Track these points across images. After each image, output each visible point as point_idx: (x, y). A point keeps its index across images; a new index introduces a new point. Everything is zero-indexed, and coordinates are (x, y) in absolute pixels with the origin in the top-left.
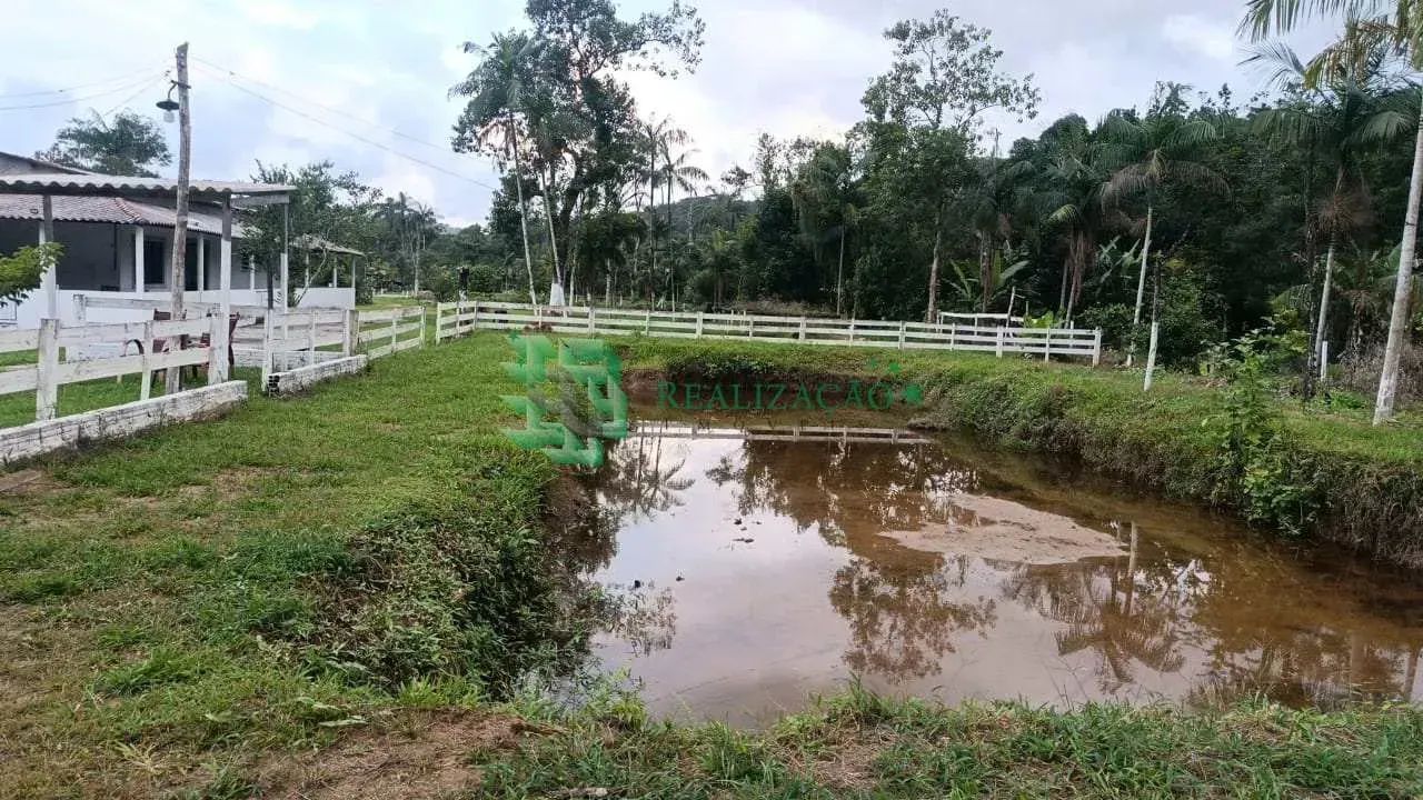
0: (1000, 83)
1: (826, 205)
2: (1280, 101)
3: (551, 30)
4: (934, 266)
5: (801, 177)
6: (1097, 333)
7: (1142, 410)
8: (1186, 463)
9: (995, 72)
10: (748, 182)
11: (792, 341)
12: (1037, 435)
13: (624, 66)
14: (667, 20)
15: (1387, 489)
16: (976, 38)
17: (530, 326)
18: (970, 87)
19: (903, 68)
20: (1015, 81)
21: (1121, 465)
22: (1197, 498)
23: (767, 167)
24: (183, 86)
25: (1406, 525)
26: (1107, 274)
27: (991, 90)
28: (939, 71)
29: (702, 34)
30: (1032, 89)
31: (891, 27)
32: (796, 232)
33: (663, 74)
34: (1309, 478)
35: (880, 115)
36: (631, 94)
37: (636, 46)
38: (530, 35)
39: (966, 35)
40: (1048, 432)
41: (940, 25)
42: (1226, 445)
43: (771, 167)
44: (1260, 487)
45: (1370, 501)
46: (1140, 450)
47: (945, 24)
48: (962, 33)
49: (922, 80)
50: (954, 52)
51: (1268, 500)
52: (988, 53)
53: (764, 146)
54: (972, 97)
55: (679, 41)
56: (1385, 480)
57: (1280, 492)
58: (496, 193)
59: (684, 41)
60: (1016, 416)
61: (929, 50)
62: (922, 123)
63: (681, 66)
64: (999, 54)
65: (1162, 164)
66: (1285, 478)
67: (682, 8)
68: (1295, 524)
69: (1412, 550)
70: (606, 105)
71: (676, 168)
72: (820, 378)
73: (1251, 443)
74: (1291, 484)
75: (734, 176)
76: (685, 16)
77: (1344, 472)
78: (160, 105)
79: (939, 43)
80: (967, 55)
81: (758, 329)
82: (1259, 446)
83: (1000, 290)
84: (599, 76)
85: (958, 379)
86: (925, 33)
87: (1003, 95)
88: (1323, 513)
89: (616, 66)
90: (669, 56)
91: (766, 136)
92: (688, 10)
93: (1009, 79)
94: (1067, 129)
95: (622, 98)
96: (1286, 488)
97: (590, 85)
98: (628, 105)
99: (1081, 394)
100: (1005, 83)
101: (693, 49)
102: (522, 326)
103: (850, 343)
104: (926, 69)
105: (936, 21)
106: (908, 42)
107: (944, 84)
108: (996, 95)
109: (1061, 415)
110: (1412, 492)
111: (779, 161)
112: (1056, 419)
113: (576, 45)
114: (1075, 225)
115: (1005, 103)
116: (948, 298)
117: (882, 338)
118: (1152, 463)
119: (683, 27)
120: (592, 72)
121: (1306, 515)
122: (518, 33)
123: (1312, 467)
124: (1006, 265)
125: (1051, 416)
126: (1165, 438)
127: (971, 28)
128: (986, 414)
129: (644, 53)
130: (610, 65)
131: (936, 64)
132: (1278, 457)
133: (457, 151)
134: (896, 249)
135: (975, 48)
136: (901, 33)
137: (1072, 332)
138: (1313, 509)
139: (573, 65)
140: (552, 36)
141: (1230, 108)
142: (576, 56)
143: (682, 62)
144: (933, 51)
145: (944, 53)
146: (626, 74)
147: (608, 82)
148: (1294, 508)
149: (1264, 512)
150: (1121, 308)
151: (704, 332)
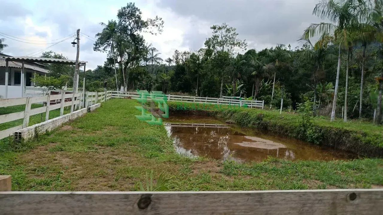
0: (238, 42)
1: (193, 69)
2: (302, 49)
3: (123, 21)
4: (222, 85)
5: (186, 61)
6: (263, 102)
7: (281, 118)
8: (293, 130)
9: (237, 38)
10: (172, 62)
11: (192, 102)
12: (257, 124)
13: (142, 31)
14: (154, 20)
15: (337, 134)
16: (233, 30)
17: (126, 97)
18: (231, 42)
19: (215, 37)
20: (241, 41)
21: (277, 130)
22: (295, 137)
23: (177, 58)
24: (78, 39)
25: (341, 141)
26: (261, 88)
27: (236, 43)
28: (223, 38)
29: (163, 24)
30: (245, 43)
31: (212, 26)
32: (185, 75)
33: (152, 34)
34: (320, 132)
35: (209, 47)
36: (144, 38)
37: (146, 26)
38: (117, 22)
39: (230, 30)
40: (259, 123)
41: (224, 26)
42: (302, 125)
43: (178, 58)
44: (310, 134)
45: (334, 137)
46: (281, 127)
47: (225, 26)
48: (229, 29)
49: (219, 39)
50: (227, 33)
51: (312, 137)
52: (235, 34)
53: (176, 53)
54: (231, 44)
55: (157, 26)
56: (336, 132)
57: (314, 135)
58: (105, 62)
59: (159, 26)
60: (251, 120)
61: (221, 32)
62: (220, 50)
63: (157, 32)
64: (237, 34)
65: (279, 63)
66: (315, 132)
67: (158, 18)
68: (318, 141)
69: (342, 146)
70: (137, 41)
71: (154, 57)
72: (200, 111)
73: (307, 125)
74: (317, 133)
75: (168, 60)
76: (159, 20)
77: (328, 131)
78: (72, 43)
79: (224, 31)
80: (230, 34)
81: (184, 99)
82: (309, 126)
83: (237, 91)
84: (135, 33)
85: (235, 112)
86: (220, 28)
87: (239, 44)
88: (323, 139)
89: (140, 31)
90: (155, 29)
91: (177, 51)
92: (160, 18)
93: (240, 40)
94: (251, 53)
95: (141, 39)
96: (315, 134)
97: (132, 35)
98: (143, 41)
99: (266, 115)
100: (239, 41)
101: (161, 28)
102: (124, 97)
103: (206, 103)
104: (220, 37)
105: (223, 26)
106: (216, 30)
107: (224, 41)
108: (237, 44)
109: (262, 120)
110: (341, 134)
111: (180, 57)
112: (261, 121)
113: (130, 25)
114: (257, 76)
115: (239, 46)
116: (225, 93)
117: (213, 102)
118: (284, 130)
119: (158, 22)
120: (134, 32)
121: (320, 140)
122: (113, 21)
123: (321, 130)
124: (238, 85)
125: (259, 120)
126: (287, 124)
127: (232, 28)
128: (243, 120)
129: (148, 28)
130: (139, 31)
131: (223, 36)
132: (314, 128)
133: (94, 50)
134: (212, 80)
135: (232, 32)
136: (214, 28)
137: (256, 101)
138: (321, 139)
139: (128, 30)
140: (123, 22)
141: (291, 49)
142: (129, 28)
143: (158, 31)
144: (222, 33)
145: (225, 34)
146: (143, 33)
147: (138, 35)
148: (317, 138)
149: (311, 139)
150: (270, 96)
151: (170, 99)
